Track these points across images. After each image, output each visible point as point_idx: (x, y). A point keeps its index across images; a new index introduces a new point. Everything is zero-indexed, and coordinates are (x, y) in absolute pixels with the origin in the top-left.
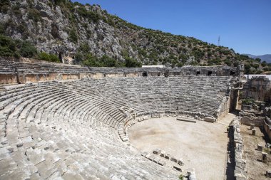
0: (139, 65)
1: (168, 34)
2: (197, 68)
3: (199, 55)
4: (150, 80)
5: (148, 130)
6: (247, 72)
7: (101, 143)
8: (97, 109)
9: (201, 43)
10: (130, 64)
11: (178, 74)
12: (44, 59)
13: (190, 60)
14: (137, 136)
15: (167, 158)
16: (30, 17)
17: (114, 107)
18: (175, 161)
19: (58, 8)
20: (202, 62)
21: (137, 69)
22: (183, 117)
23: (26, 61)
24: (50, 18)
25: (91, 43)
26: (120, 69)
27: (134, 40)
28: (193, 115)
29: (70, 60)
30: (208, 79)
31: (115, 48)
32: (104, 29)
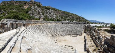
0: (61, 21)
1: (69, 13)
2: (77, 22)
3: (77, 19)
4: (64, 25)
5: (64, 40)
6: (87, 23)
7: (49, 42)
8: (49, 33)
9: (78, 16)
10: (58, 20)
11: (72, 23)
12: (36, 20)
13: (75, 20)
14: (60, 41)
15: (69, 46)
16: (34, 11)
17: (53, 33)
18: (71, 47)
19: (40, 8)
20: (78, 21)
21: (60, 22)
22: (74, 35)
23: (33, 20)
24: (38, 10)
25: (47, 15)
26: (55, 22)
27: (60, 14)
28: (76, 35)
29: (42, 19)
30: (79, 25)
31: (54, 16)
32: (51, 11)
